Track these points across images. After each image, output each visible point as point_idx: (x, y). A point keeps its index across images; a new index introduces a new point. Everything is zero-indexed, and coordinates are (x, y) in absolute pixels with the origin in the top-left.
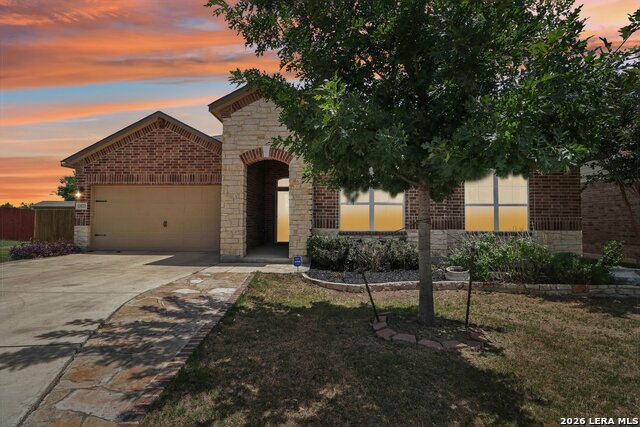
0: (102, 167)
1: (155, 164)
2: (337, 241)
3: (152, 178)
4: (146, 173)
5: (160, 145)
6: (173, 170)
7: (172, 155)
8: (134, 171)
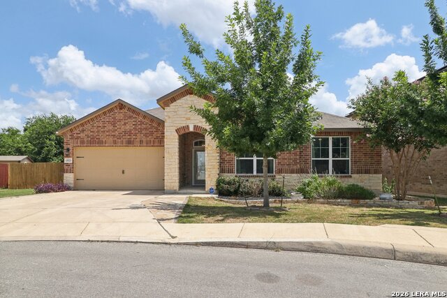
0: (82, 135)
1: (117, 133)
2: (234, 180)
3: (115, 142)
4: (111, 139)
5: (120, 120)
6: (129, 137)
7: (128, 127)
8: (103, 137)
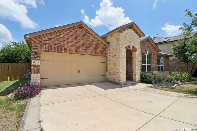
0: (49, 42)
1: (77, 45)
3: (76, 51)
4: (73, 48)
5: (80, 36)
6: (85, 48)
7: (85, 42)
8: (67, 46)
